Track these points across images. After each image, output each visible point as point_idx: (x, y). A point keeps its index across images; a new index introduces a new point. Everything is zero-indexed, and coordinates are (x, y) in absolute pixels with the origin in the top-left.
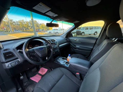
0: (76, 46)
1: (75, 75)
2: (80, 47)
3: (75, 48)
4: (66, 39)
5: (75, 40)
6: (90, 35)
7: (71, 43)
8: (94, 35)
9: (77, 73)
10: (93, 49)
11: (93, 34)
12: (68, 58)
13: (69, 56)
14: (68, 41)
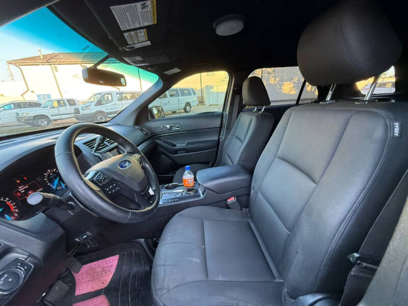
0: (176, 146)
1: (228, 207)
2: (188, 144)
3: (176, 152)
4: (142, 130)
5: (168, 126)
6: (174, 112)
7: (158, 138)
8: (186, 111)
9: (229, 201)
10: (219, 140)
11: (183, 111)
12: (184, 177)
13: (186, 172)
14: (147, 134)
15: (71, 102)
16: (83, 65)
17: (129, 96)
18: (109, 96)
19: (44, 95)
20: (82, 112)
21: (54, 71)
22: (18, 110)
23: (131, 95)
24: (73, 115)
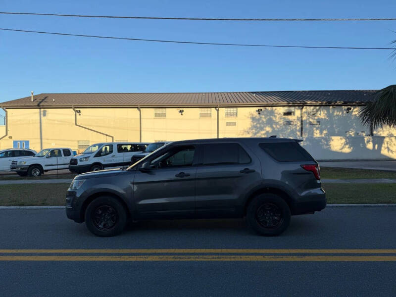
15: (67, 152)
16: (76, 109)
17: (129, 147)
18: (108, 147)
19: (21, 142)
20: (79, 163)
21: (42, 116)
22: (15, 159)
23: (130, 146)
24: (67, 166)
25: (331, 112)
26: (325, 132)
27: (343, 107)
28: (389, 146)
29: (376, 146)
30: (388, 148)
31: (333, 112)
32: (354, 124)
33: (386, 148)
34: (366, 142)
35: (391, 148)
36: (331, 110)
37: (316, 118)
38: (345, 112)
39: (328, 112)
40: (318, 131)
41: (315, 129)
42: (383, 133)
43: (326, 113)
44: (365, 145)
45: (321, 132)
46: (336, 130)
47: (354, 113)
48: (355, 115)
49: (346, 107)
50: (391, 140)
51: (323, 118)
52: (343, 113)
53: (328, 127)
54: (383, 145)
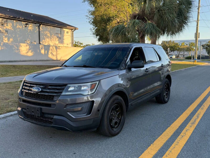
25: (15, 25)
26: (11, 40)
27: (23, 22)
28: (52, 52)
29: (46, 51)
30: (52, 53)
31: (16, 25)
32: (30, 36)
33: (50, 53)
34: (40, 48)
35: (53, 53)
36: (14, 24)
37: (4, 28)
38: (24, 26)
39: (13, 24)
40: (6, 39)
41: (4, 37)
42: (45, 44)
43: (11, 25)
44: (40, 50)
45: (9, 40)
46: (19, 39)
47: (29, 28)
48: (30, 29)
49: (25, 23)
50: (53, 48)
51: (10, 28)
52: (22, 27)
53: (14, 36)
54: (49, 51)
